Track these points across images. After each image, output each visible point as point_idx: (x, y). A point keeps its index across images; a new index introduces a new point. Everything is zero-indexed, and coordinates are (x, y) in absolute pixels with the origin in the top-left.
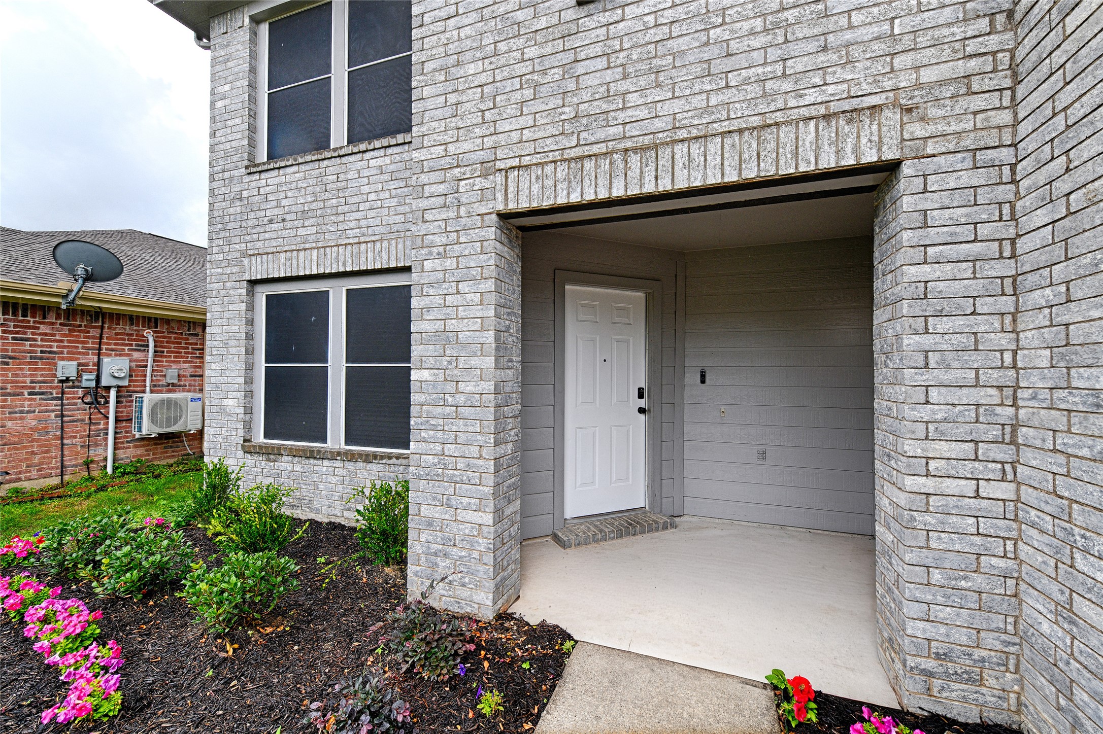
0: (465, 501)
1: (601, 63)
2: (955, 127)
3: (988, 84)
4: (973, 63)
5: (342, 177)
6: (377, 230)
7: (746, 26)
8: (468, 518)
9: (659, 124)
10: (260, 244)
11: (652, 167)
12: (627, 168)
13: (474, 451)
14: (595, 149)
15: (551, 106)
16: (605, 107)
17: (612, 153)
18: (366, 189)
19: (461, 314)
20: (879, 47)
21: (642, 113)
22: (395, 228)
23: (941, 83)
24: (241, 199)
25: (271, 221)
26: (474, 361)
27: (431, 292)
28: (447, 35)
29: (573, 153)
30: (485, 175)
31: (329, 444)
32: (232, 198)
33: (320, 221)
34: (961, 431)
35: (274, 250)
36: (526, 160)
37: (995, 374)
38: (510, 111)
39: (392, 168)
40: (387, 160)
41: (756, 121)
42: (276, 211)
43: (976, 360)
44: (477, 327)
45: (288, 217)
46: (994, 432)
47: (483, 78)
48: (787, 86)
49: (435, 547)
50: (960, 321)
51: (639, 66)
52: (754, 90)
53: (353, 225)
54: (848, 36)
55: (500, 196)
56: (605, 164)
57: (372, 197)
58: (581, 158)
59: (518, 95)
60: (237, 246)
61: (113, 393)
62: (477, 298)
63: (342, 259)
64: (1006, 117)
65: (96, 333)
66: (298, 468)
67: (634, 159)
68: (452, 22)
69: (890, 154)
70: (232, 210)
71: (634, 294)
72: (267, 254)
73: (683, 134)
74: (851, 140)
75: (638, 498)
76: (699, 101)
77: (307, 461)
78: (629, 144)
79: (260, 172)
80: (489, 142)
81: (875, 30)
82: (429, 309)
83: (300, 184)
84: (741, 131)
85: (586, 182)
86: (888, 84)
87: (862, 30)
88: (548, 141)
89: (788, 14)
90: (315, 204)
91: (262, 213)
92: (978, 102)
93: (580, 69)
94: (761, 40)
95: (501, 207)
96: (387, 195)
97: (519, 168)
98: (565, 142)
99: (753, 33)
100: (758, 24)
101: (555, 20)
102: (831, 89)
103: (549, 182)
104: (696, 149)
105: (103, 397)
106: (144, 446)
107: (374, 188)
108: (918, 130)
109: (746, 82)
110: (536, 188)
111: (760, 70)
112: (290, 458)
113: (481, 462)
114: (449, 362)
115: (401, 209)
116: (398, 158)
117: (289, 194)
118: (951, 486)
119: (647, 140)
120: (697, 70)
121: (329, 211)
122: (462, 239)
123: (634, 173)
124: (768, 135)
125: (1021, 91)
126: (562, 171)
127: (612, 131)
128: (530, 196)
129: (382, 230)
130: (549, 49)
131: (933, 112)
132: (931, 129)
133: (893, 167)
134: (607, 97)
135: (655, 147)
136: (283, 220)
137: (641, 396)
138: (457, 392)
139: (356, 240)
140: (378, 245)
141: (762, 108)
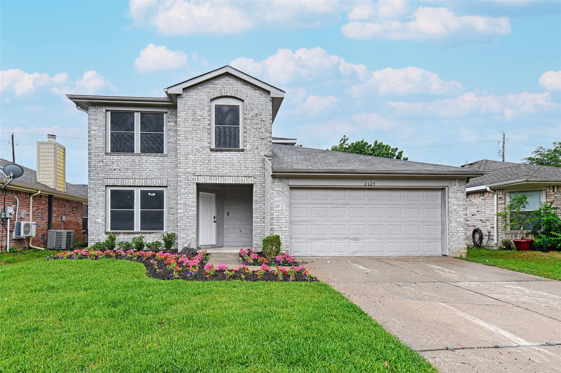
0: (190, 233)
1: (214, 161)
2: (259, 181)
3: (262, 176)
4: (261, 173)
5: (140, 161)
6: (152, 176)
7: (236, 161)
8: (191, 236)
9: (224, 173)
10: (111, 176)
11: (223, 179)
12: (219, 179)
13: (192, 224)
14: (214, 175)
15: (206, 166)
16: (215, 168)
17: (216, 176)
18: (149, 165)
19: (189, 200)
20: (251, 169)
21: (221, 171)
22: (157, 176)
23: (258, 175)
24: (103, 162)
25: (115, 170)
26: (192, 209)
27: (182, 196)
28: (186, 149)
29: (210, 175)
30: (194, 176)
31: (135, 230)
32: (99, 161)
33: (133, 172)
34: (259, 218)
35: (117, 178)
36: (201, 175)
37: (263, 211)
38: (198, 166)
39: (156, 161)
40: (155, 159)
41: (237, 175)
42: (117, 167)
43: (261, 209)
44: (192, 202)
45: (121, 169)
46: (262, 218)
47: (193, 159)
48: (241, 171)
49: (184, 242)
50: (259, 204)
51: (221, 163)
52: (237, 171)
53: (144, 174)
54: (248, 166)
55: (197, 180)
56: (215, 178)
57: (150, 168)
58: (212, 176)
59: (200, 163)
60: (101, 175)
61: (9, 220)
62: (192, 198)
63: (141, 182)
64: (264, 180)
65: (3, 197)
66: (126, 237)
67: (220, 178)
68: (186, 147)
69: (252, 183)
70: (99, 165)
71: (213, 194)
72: (114, 179)
73: (227, 175)
74: (248, 180)
75: (214, 243)
76: (229, 171)
77: (130, 235)
78: (219, 175)
79: (110, 155)
80: (194, 170)
81: (251, 166)
82: (182, 199)
83: (126, 161)
84: (235, 176)
85: (212, 180)
86: (252, 174)
87: (249, 166)
88: (206, 172)
89: (241, 161)
90: (131, 167)
91: (112, 167)
92: (261, 178)
93: (211, 161)
94: (237, 164)
95: (197, 182)
96: (155, 168)
97: (200, 175)
98: (208, 173)
99: (237, 163)
100: (237, 161)
101: (207, 152)
102: (246, 173)
103: (206, 179)
104: (229, 178)
105: (5, 222)
106: (14, 242)
107: (151, 166)
108: (255, 180)
109: (236, 169)
110: (203, 180)
111: (237, 168)
112: (123, 235)
113: (193, 226)
114: (187, 209)
115: (159, 172)
116: (158, 159)
117: (122, 163)
118: (258, 224)
119: (222, 175)
120: (229, 166)
121: (136, 169)
122: (189, 187)
123: (220, 180)
124: (238, 177)
125: (265, 177)
126: (208, 177)
127: (216, 172)
128: (202, 181)
129: (154, 176)
130: (205, 157)
131: (257, 178)
132: (257, 180)
133: (253, 184)
134: (215, 167)
135: (223, 176)
136: (120, 170)
137: (214, 218)
138: (188, 214)
139: (146, 178)
140: (153, 180)
141: (238, 173)
